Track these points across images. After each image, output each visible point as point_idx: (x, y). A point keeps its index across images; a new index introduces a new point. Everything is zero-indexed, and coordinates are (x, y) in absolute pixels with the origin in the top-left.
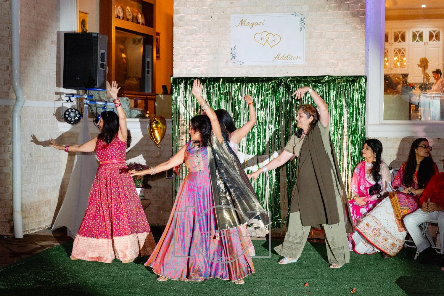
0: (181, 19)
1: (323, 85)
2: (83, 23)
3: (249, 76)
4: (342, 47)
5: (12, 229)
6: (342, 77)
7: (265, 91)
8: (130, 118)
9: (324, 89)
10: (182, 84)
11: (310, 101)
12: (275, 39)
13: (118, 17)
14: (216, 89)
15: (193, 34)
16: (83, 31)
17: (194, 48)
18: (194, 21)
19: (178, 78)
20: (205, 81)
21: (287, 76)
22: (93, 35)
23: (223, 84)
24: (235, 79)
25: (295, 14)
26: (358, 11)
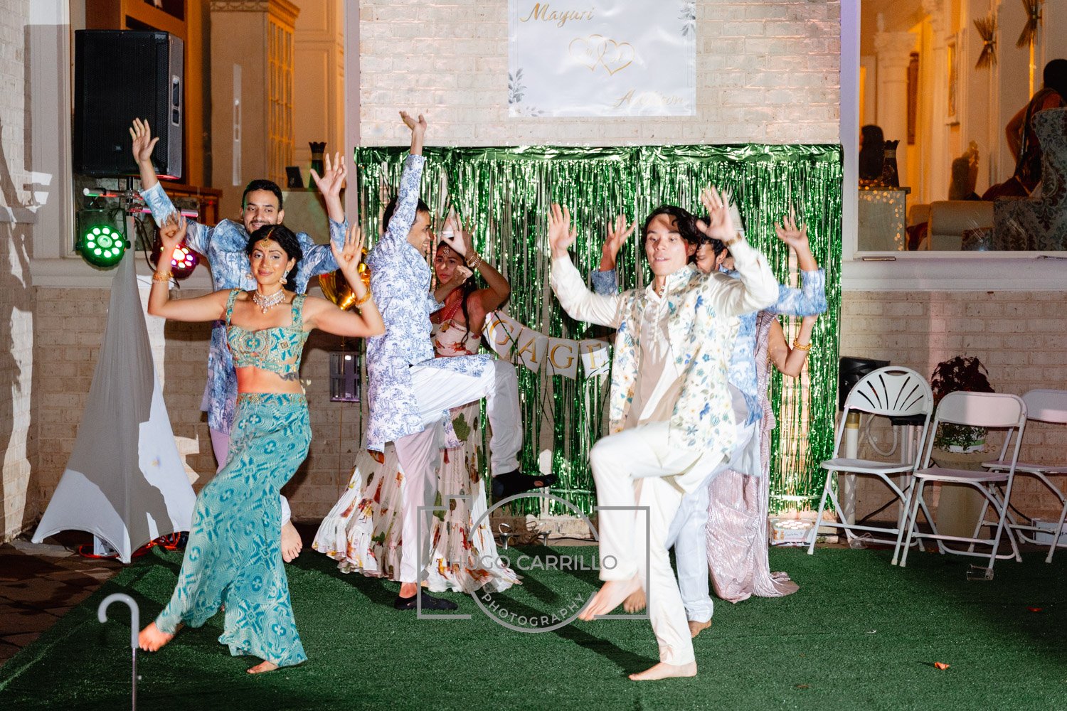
1: (739, 167)
4: (786, 75)
9: (743, 176)
10: (385, 164)
17: (413, 72)
19: (374, 149)
20: (444, 157)
21: (650, 144)
22: (157, 36)
23: (489, 163)
24: (520, 151)
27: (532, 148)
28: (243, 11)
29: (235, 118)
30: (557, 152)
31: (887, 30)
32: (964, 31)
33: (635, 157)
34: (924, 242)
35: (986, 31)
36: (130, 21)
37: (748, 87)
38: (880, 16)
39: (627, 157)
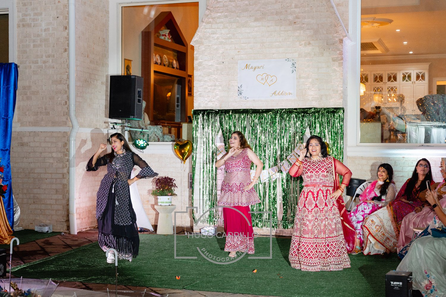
0: (200, 64)
1: (310, 115)
2: (128, 68)
3: (253, 108)
5: (68, 227)
6: (325, 109)
7: (264, 120)
8: (163, 141)
9: (311, 118)
10: (201, 115)
11: (300, 127)
12: (272, 80)
13: (156, 63)
14: (227, 118)
15: (209, 76)
16: (127, 74)
17: (209, 86)
18: (210, 65)
19: (198, 110)
21: (282, 108)
23: (232, 114)
25: (288, 60)
26: (337, 57)
27: (245, 109)
37: (313, 89)
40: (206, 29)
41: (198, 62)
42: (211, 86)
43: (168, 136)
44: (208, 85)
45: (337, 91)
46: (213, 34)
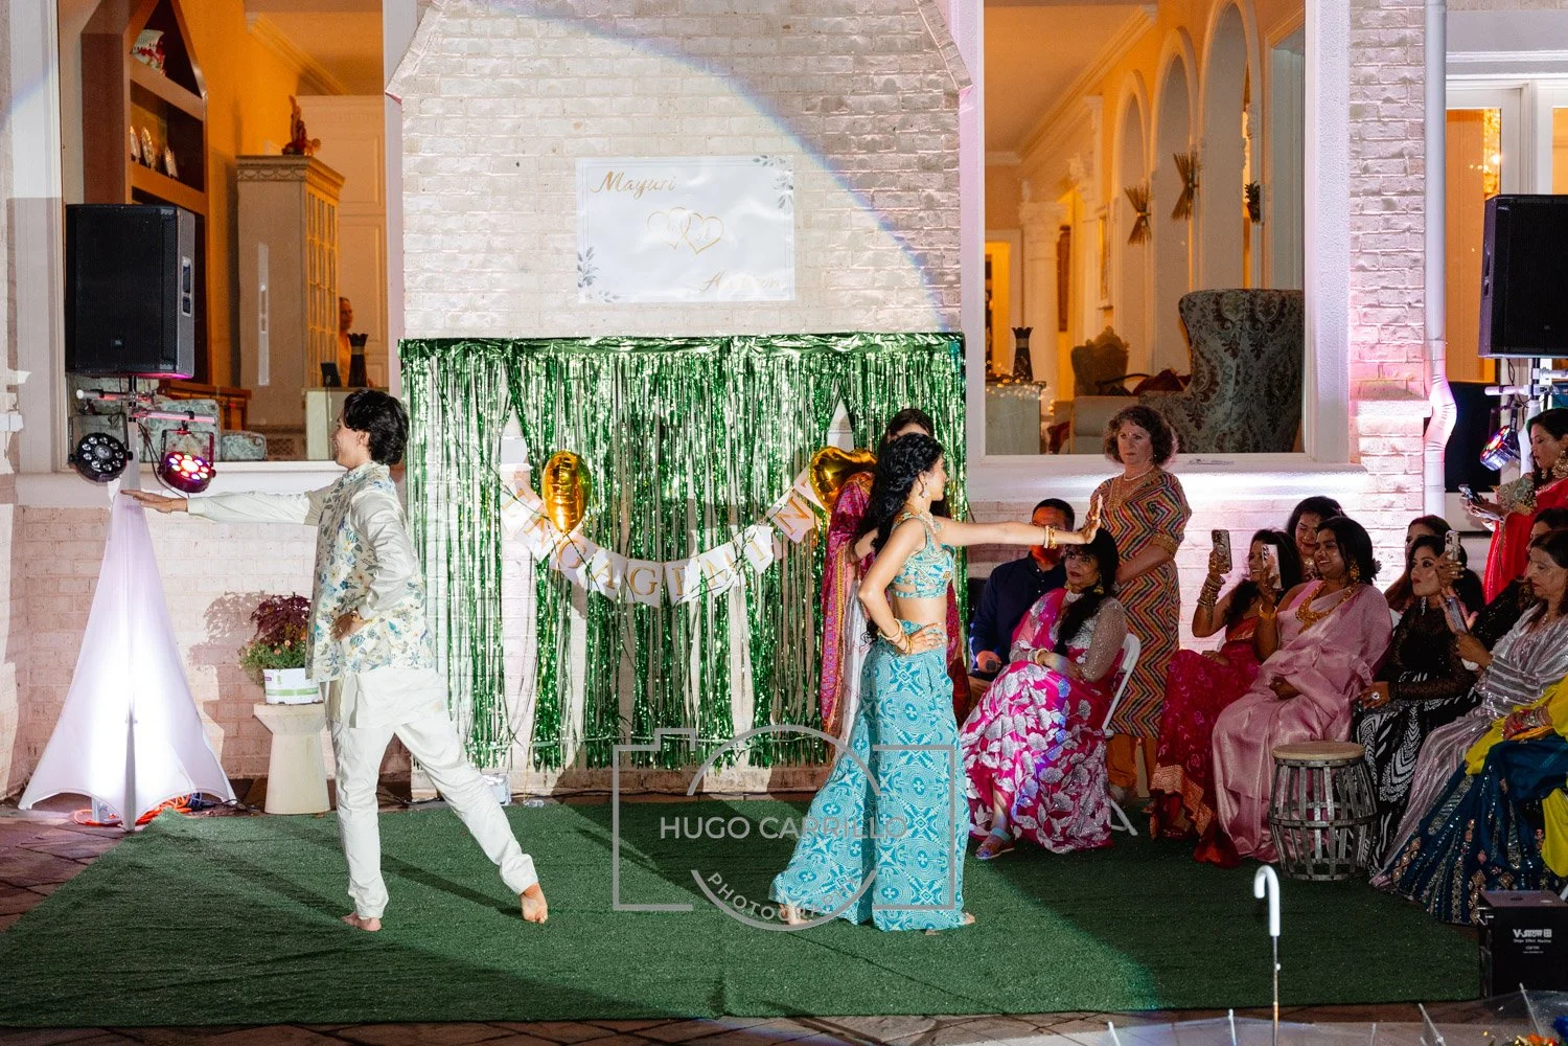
1: (846, 359)
3: (635, 335)
4: (898, 253)
9: (850, 370)
10: (433, 358)
14: (537, 371)
17: (465, 252)
18: (465, 173)
19: (421, 341)
20: (503, 349)
21: (743, 334)
22: (165, 211)
23: (556, 357)
24: (593, 342)
25: (763, 160)
26: (939, 156)
27: (605, 339)
28: (275, 180)
29: (260, 307)
30: (635, 343)
31: (1033, 200)
32: (1117, 201)
33: (725, 348)
34: (1065, 445)
35: (1139, 201)
36: (137, 193)
37: (855, 267)
38: (1025, 184)
39: (717, 348)
40: (446, 35)
41: (418, 159)
42: (474, 251)
43: (240, 439)
44: (459, 247)
45: (942, 274)
46: (478, 55)
